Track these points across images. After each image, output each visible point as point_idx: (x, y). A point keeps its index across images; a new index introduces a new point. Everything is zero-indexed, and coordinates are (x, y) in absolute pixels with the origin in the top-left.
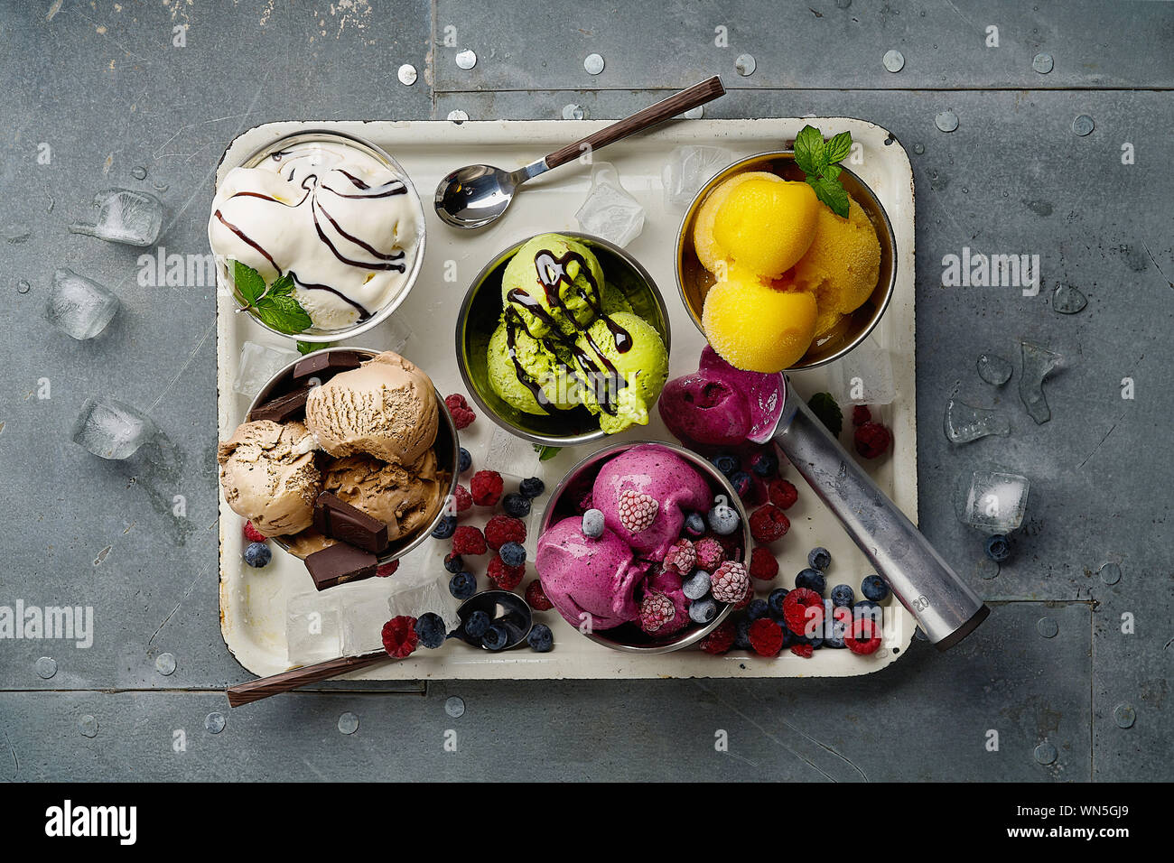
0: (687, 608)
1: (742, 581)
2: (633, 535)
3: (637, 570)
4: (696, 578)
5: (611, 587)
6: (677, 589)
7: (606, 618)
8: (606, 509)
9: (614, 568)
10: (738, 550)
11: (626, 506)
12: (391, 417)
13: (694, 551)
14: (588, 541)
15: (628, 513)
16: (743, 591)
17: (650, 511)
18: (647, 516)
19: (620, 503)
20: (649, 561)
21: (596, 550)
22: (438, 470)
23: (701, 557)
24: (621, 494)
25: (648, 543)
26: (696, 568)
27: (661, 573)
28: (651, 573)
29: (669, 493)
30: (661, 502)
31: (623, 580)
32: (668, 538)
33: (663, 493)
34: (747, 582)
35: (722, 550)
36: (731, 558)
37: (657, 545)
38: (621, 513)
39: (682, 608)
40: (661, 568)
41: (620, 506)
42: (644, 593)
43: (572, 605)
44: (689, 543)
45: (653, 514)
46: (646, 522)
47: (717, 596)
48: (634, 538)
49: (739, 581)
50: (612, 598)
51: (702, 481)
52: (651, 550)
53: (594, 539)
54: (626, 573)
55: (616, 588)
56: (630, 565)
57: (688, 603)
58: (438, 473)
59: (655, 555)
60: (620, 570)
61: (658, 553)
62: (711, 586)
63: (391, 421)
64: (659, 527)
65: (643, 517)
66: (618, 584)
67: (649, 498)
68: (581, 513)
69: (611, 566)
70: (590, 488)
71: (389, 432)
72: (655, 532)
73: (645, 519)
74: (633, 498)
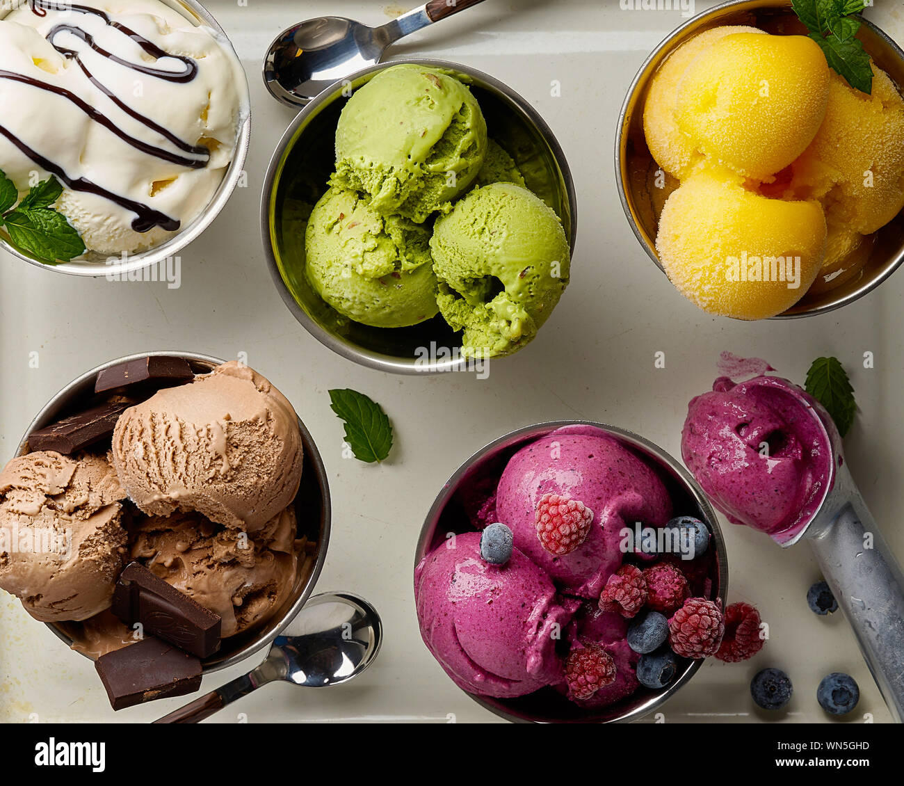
0: (634, 667)
1: (715, 626)
2: (555, 560)
3: (561, 611)
4: (647, 623)
5: (522, 635)
6: (618, 639)
7: (515, 681)
8: (516, 521)
9: (526, 607)
10: (709, 582)
11: (545, 517)
12: (236, 462)
13: (644, 583)
14: (489, 570)
15: (549, 527)
16: (716, 641)
17: (582, 524)
18: (577, 533)
19: (538, 513)
20: (579, 598)
21: (501, 582)
22: (298, 537)
23: (655, 591)
24: (537, 499)
25: (576, 570)
26: (648, 607)
27: (596, 615)
28: (581, 615)
29: (608, 498)
30: (598, 510)
31: (540, 625)
32: (607, 564)
33: (599, 498)
34: (723, 628)
35: (685, 582)
36: (698, 593)
37: (590, 574)
38: (539, 527)
39: (627, 667)
40: (596, 608)
41: (537, 517)
42: (571, 644)
43: (466, 662)
44: (638, 571)
45: (585, 529)
46: (576, 540)
47: (678, 649)
48: (557, 564)
49: (710, 627)
50: (524, 652)
51: (655, 480)
52: (582, 581)
53: (499, 566)
54: (544, 615)
55: (529, 637)
56: (550, 604)
57: (634, 659)
58: (297, 540)
59: (586, 588)
60: (537, 611)
61: (591, 585)
62: (669, 635)
63: (236, 469)
64: (594, 547)
65: (571, 534)
66: (532, 631)
67: (580, 503)
68: (478, 527)
69: (523, 606)
70: (491, 490)
71: (233, 485)
72: (587, 554)
73: (574, 537)
74: (557, 504)
